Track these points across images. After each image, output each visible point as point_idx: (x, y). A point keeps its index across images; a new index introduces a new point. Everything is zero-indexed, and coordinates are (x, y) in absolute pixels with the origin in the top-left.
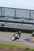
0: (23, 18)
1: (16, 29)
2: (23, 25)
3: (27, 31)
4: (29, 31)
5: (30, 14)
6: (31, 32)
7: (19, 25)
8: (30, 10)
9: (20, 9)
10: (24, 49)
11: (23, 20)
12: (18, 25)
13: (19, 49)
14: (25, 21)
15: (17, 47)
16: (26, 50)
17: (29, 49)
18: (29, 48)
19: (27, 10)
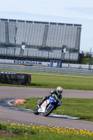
4: (6, 78)
5: (7, 32)
6: (10, 79)
8: (7, 20)
17: (5, 127)
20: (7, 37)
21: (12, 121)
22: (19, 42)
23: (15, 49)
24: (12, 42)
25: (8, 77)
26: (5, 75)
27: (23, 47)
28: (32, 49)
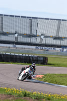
0: (17, 34)
1: (4, 55)
2: (16, 48)
3: (24, 59)
4: (30, 59)
5: (31, 26)
6: (33, 60)
7: (9, 48)
8: (31, 18)
9: (10, 16)
10: (19, 96)
11: (16, 38)
12: (7, 47)
13: (10, 94)
14: (21, 39)
15: (5, 90)
16: (23, 98)
17: (29, 94)
18: (28, 92)
19: (25, 17)
20: (31, 30)
21: (34, 90)
22: (39, 34)
23: (36, 39)
24: (34, 33)
25: (31, 58)
26: (29, 57)
27: (42, 37)
28: (48, 39)
